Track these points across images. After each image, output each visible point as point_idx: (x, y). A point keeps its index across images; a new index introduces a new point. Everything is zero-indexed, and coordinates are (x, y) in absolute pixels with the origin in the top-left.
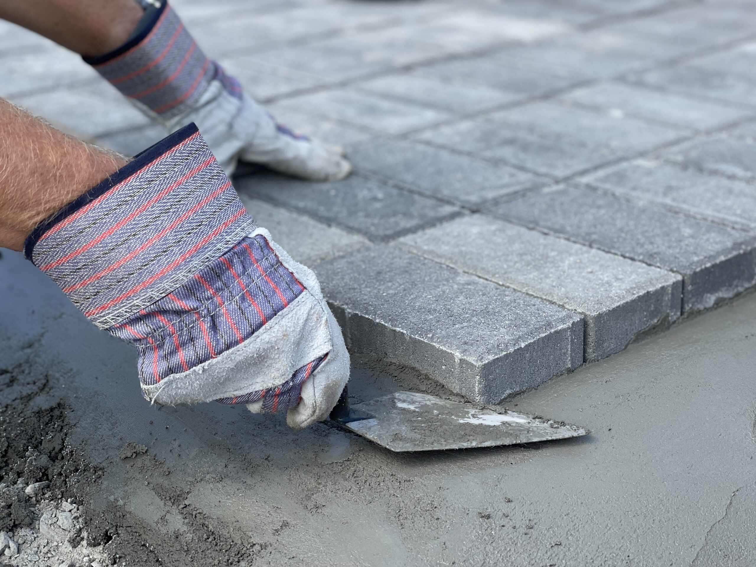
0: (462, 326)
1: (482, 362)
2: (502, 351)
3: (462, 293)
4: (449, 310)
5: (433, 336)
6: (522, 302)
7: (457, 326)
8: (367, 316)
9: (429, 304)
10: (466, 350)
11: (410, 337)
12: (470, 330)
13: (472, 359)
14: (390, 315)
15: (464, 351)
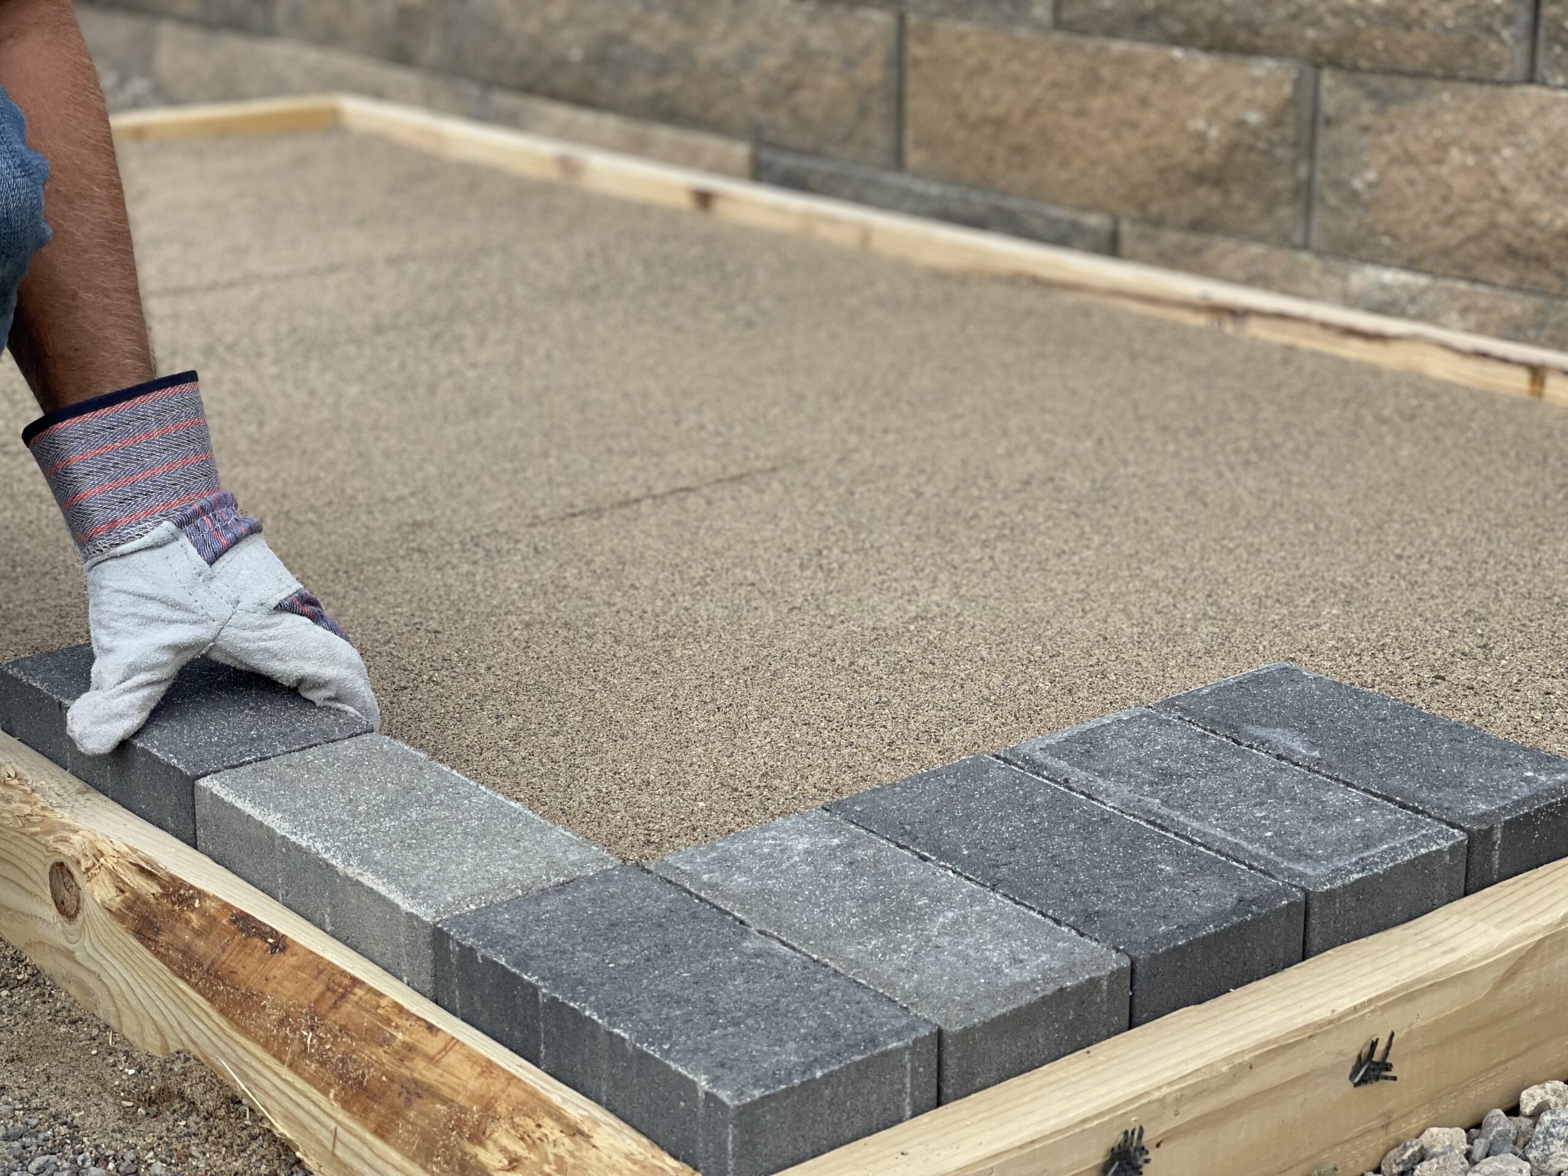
0: (724, 1032)
1: (740, 1100)
2: (780, 1082)
3: (742, 972)
4: (712, 1002)
5: (670, 1048)
6: (840, 994)
7: (716, 1032)
8: (572, 1004)
9: (682, 989)
10: (718, 1077)
11: (634, 1047)
12: (736, 1041)
13: (724, 1095)
14: (609, 1006)
15: (715, 1080)
